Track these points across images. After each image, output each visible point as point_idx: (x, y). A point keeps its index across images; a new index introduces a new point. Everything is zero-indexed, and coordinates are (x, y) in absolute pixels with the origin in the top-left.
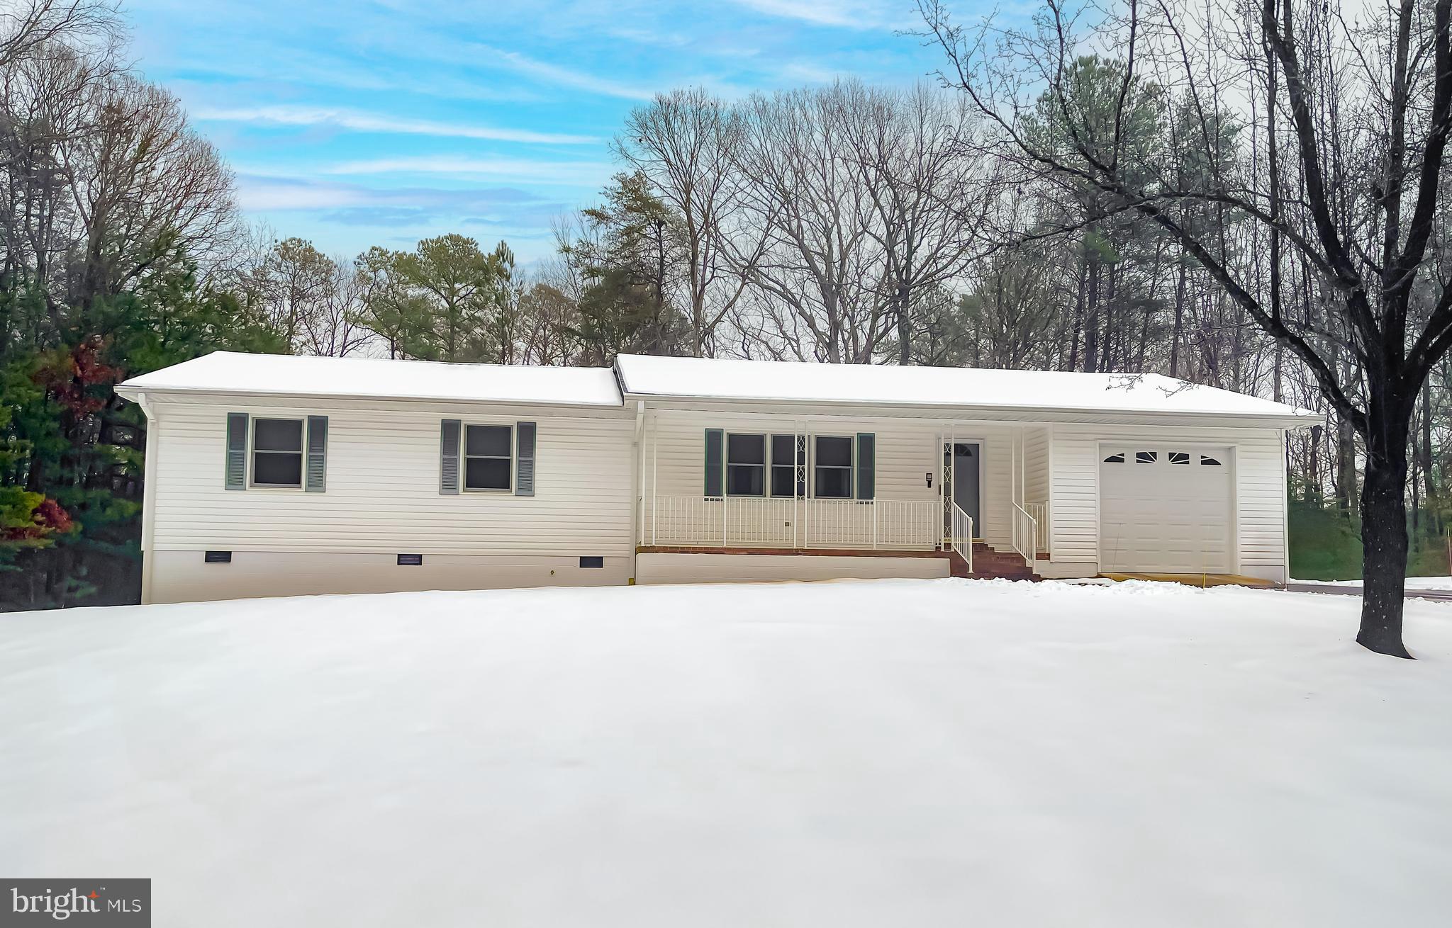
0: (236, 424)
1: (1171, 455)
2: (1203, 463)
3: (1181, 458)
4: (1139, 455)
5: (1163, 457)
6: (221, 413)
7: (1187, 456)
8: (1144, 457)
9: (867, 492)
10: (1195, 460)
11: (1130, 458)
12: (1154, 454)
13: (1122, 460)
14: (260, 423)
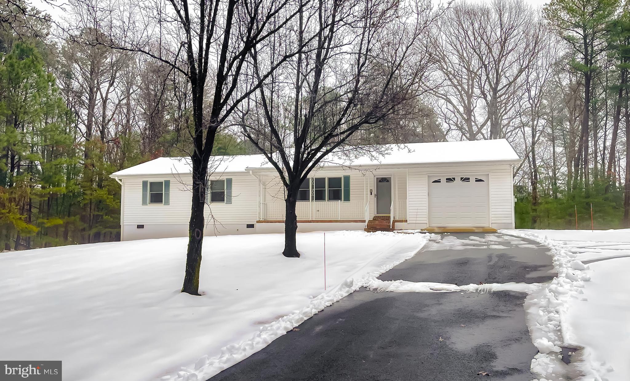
0: (145, 184)
1: (462, 178)
2: (476, 181)
3: (467, 180)
4: (447, 179)
5: (458, 180)
6: (140, 181)
7: (469, 179)
8: (449, 180)
9: (347, 199)
10: (472, 180)
11: (443, 180)
12: (454, 179)
13: (440, 182)
14: (152, 184)
